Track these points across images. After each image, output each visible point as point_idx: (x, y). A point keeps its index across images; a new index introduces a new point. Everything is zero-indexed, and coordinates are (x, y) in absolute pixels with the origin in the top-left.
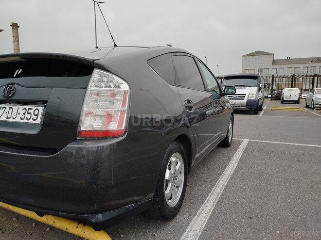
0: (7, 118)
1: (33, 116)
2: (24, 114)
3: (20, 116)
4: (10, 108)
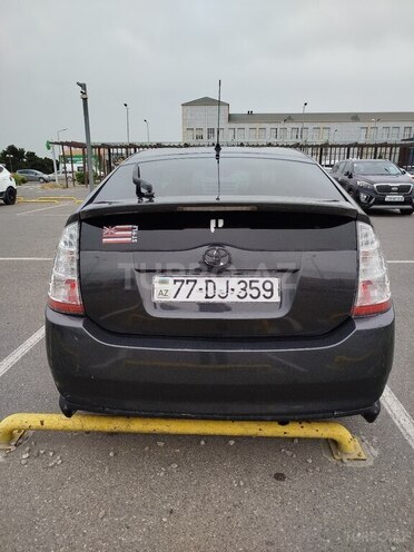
0: (207, 297)
1: (263, 292)
2: (244, 289)
3: (236, 292)
4: (207, 282)
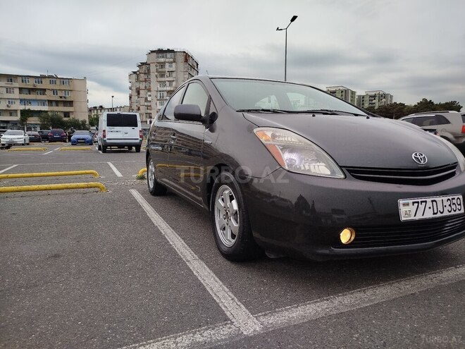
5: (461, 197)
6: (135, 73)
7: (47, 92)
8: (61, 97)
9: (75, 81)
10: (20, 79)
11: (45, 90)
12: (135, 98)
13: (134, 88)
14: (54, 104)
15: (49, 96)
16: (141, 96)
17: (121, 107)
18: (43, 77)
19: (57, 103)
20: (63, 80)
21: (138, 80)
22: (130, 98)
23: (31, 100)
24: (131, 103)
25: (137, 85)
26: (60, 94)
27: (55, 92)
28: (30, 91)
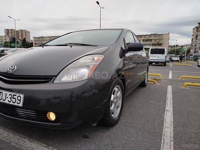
5: (22, 96)
6: (196, 27)
7: (152, 41)
8: (157, 42)
9: (164, 35)
10: (143, 36)
11: (152, 40)
12: (194, 40)
13: (195, 35)
14: (154, 45)
15: (153, 42)
16: (198, 39)
17: (187, 45)
18: (152, 35)
19: (156, 45)
20: (159, 35)
21: (197, 31)
22: (192, 40)
23: (146, 44)
24: (192, 43)
25: (197, 33)
26: (157, 41)
27: (155, 40)
28: (147, 40)
